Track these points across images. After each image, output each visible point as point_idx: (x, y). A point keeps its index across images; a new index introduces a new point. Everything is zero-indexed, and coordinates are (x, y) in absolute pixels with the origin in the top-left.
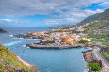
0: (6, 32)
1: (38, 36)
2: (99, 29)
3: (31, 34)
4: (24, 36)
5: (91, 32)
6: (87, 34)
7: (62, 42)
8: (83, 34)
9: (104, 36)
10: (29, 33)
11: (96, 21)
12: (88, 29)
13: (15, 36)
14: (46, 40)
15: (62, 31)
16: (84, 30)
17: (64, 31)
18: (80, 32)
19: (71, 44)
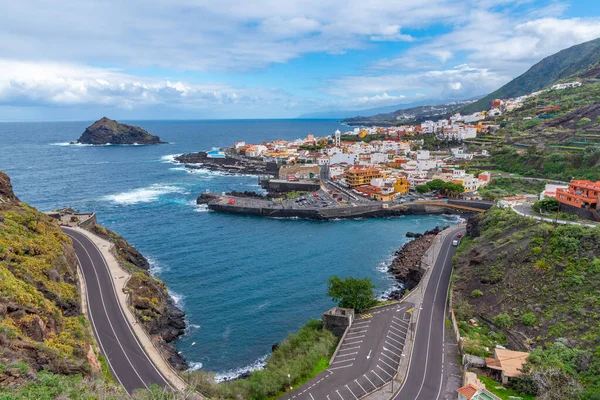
0: (156, 140)
1: (270, 160)
2: (555, 125)
3: (242, 152)
4: (217, 160)
5: (509, 143)
6: (485, 153)
7: (349, 188)
8: (466, 152)
9: (561, 163)
10: (240, 145)
11: (559, 87)
12: (497, 127)
13: (180, 159)
14: (287, 178)
15: (383, 137)
16: (480, 135)
17: (390, 138)
18: (455, 143)
19: (379, 198)
